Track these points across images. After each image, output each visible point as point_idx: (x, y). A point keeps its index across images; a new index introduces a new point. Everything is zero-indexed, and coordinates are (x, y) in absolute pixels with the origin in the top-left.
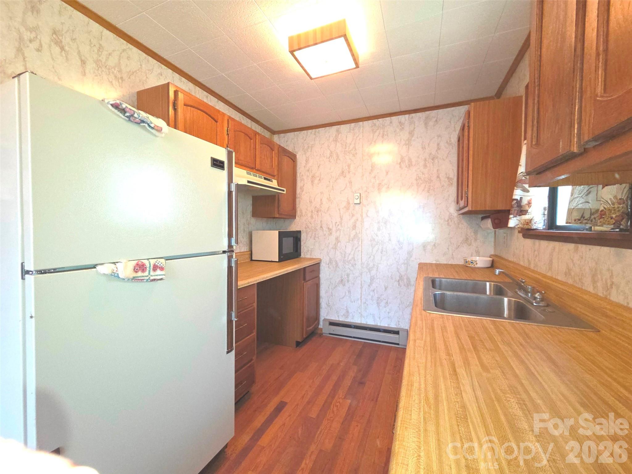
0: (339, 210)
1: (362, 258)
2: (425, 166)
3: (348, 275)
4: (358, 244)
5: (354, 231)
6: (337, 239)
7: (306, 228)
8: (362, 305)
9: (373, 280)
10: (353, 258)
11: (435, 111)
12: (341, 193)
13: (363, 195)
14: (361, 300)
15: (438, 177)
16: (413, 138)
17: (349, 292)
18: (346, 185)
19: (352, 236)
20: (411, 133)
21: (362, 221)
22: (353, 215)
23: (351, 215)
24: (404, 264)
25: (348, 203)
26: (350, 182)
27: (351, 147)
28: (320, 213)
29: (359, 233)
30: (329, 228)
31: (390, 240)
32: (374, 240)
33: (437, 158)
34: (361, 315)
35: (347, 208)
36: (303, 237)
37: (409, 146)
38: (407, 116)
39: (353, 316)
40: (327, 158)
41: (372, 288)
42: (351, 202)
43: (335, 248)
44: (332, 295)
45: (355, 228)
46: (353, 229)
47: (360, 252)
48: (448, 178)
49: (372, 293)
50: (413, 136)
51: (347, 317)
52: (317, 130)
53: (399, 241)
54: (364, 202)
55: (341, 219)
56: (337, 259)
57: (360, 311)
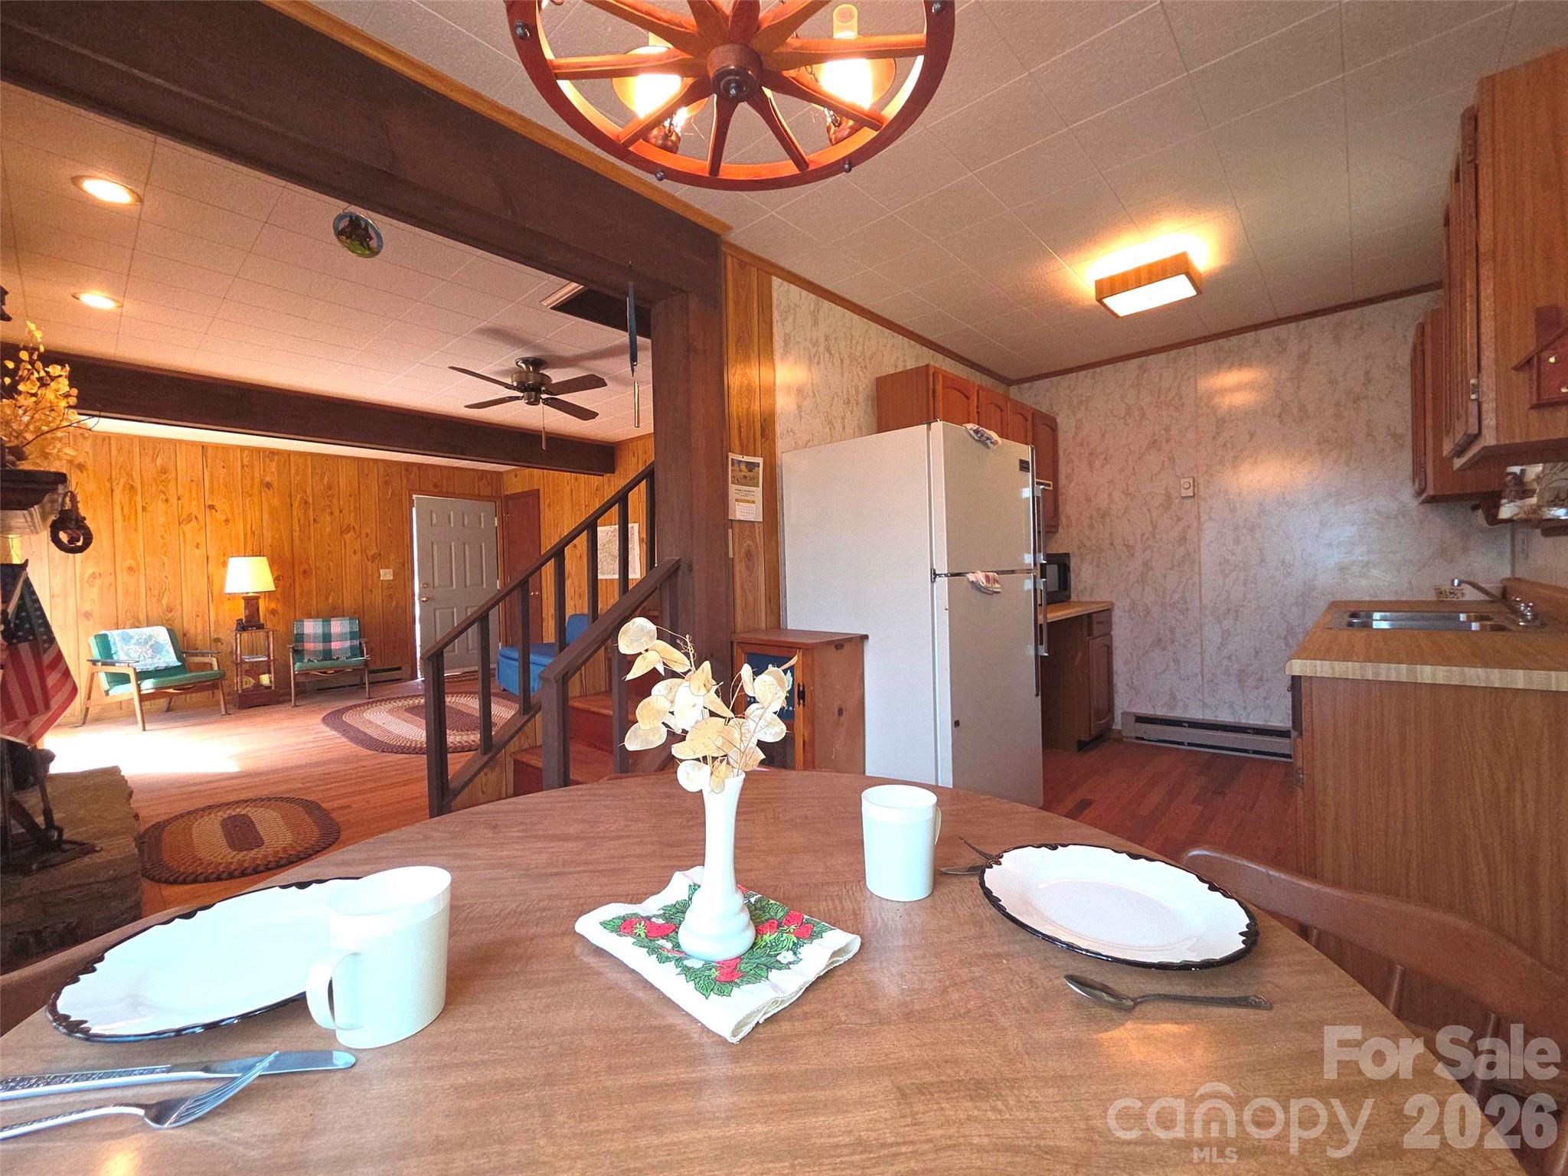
0: (1149, 510)
1: (1201, 597)
2: (1338, 416)
3: (1172, 630)
4: (1192, 571)
5: (1182, 548)
6: (1146, 564)
7: (1079, 548)
8: (1205, 685)
9: (1227, 638)
10: (1183, 598)
11: (1359, 310)
12: (1152, 480)
13: (1201, 480)
14: (1202, 675)
15: (1369, 435)
16: (1309, 366)
17: (1176, 661)
18: (1163, 465)
19: (1177, 557)
20: (1304, 357)
21: (1199, 529)
22: (1179, 519)
23: (1175, 518)
24: (1296, 604)
25: (1169, 497)
26: (1172, 459)
27: (1171, 395)
28: (1108, 520)
29: (1194, 551)
30: (1128, 546)
31: (1263, 560)
32: (1227, 561)
33: (1366, 397)
34: (1204, 703)
35: (1167, 505)
36: (1073, 563)
37: (1298, 382)
38: (1292, 326)
39: (1186, 706)
40: (1120, 418)
41: (1225, 653)
42: (1174, 494)
43: (1142, 580)
44: (1138, 669)
45: (1185, 542)
46: (1180, 545)
47: (1197, 586)
48: (1394, 435)
49: (1226, 662)
50: (1307, 362)
51: (1173, 708)
52: (1098, 370)
53: (1283, 562)
54: (1202, 491)
55: (1154, 527)
56: (1147, 602)
57: (1200, 697)
